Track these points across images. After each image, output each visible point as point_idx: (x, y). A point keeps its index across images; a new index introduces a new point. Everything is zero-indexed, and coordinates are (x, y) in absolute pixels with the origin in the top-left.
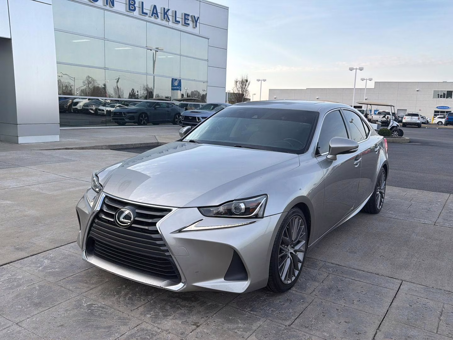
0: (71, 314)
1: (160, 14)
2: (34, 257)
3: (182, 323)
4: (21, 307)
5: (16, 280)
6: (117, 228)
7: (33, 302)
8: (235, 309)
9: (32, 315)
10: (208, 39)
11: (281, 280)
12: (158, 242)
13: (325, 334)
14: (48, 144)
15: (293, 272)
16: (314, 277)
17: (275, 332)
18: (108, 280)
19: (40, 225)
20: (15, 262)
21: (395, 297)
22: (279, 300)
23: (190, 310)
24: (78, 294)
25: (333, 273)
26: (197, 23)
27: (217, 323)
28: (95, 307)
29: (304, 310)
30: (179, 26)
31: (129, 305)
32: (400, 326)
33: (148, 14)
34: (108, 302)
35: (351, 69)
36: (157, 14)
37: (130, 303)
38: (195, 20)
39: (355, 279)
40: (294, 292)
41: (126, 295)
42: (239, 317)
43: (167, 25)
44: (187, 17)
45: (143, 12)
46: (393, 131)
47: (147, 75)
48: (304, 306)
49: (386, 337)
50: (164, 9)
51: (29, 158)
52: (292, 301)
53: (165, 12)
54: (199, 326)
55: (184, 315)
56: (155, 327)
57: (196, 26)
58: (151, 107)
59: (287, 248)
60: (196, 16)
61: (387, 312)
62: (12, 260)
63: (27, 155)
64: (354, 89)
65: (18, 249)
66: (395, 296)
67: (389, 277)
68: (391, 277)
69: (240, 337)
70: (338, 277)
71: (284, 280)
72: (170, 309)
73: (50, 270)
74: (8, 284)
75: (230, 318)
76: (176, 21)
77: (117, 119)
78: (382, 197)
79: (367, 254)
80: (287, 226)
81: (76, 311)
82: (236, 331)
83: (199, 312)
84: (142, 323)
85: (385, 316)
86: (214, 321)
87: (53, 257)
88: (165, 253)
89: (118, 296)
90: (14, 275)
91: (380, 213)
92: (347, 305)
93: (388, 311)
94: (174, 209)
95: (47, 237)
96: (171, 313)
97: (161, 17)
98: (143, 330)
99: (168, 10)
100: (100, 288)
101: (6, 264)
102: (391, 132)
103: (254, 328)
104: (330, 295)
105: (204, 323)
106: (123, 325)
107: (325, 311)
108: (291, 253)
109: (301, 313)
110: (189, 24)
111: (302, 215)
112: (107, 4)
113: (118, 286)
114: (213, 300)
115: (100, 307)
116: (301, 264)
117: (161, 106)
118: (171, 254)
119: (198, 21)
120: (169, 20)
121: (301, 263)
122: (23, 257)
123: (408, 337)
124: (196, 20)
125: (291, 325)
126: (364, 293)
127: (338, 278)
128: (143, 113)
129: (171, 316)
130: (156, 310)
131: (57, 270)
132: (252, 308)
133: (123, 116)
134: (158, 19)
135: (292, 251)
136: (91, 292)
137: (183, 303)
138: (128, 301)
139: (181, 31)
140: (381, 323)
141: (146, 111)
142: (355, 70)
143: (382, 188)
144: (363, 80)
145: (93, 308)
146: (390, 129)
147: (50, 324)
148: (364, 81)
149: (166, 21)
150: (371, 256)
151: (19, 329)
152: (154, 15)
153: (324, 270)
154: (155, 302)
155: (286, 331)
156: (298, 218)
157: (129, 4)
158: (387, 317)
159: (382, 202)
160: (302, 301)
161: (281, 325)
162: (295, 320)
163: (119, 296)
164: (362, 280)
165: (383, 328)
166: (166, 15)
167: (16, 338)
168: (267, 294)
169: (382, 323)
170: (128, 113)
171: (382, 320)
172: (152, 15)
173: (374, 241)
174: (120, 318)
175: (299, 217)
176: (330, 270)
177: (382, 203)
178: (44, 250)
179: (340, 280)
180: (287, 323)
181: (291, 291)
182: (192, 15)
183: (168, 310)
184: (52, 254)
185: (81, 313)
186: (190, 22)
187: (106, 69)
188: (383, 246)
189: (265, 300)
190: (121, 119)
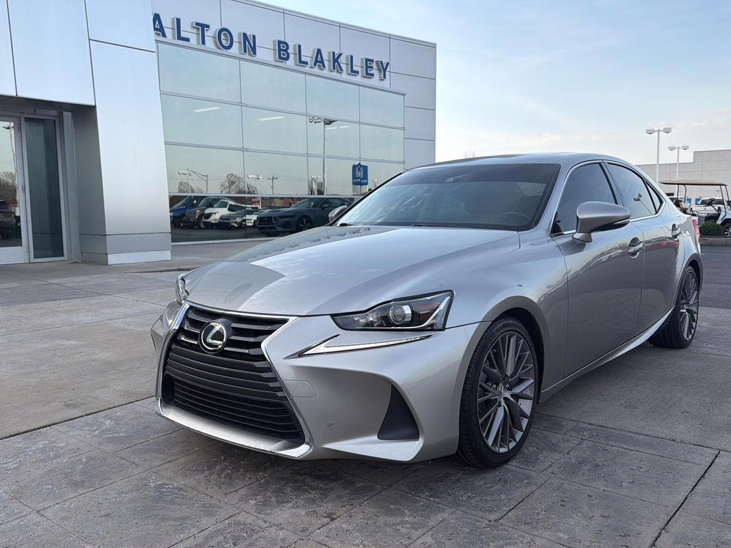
0: (126, 498)
1: (327, 62)
2: (91, 416)
3: (308, 514)
4: (51, 487)
5: (55, 449)
6: (201, 356)
7: (71, 481)
8: (402, 493)
9: (65, 499)
10: (404, 95)
11: (486, 445)
12: (265, 375)
13: (562, 535)
14: (153, 264)
15: (510, 431)
16: (553, 444)
17: (468, 530)
18: (198, 449)
19: (112, 372)
20: (62, 424)
21: (703, 477)
22: (482, 481)
23: (325, 494)
24: (145, 469)
25: (590, 439)
26: (386, 73)
27: (368, 514)
28: (169, 488)
29: (528, 496)
30: (358, 79)
31: (223, 486)
32: (707, 524)
33: (309, 63)
34: (191, 481)
35: (650, 132)
36: (322, 62)
37: (226, 482)
38: (383, 68)
39: (630, 448)
40: (513, 468)
41: (222, 470)
42: (408, 507)
43: (338, 77)
44: (370, 64)
45: (301, 61)
46: (726, 228)
47: (308, 156)
48: (528, 490)
49: (677, 542)
50: (334, 53)
51: (119, 283)
52: (507, 481)
53: (336, 57)
54: (336, 519)
55: (313, 501)
56: (259, 519)
57: (385, 77)
58: (316, 207)
59: (496, 389)
60: (385, 62)
61: (684, 501)
62: (56, 421)
63: (117, 279)
64: (658, 165)
65: (69, 406)
66: (704, 474)
67: (694, 445)
68: (699, 444)
69: (404, 537)
70: (598, 444)
71: (492, 445)
72: (291, 492)
73: (111, 435)
74: (41, 455)
75: (392, 507)
76: (352, 71)
77: (264, 228)
78: (692, 319)
79: (656, 410)
80: (493, 348)
81: (135, 494)
82: (398, 527)
83: (339, 497)
84: (238, 513)
85: (680, 507)
86: (363, 512)
87: (119, 416)
88: (277, 393)
89: (208, 472)
90: (54, 442)
91: (691, 348)
92: (609, 489)
93: (686, 499)
94: (291, 319)
95: (119, 388)
96: (291, 499)
97: (330, 68)
98: (239, 523)
99: (340, 55)
100: (182, 460)
101: (46, 426)
102: (723, 229)
103: (431, 523)
104: (580, 473)
105: (346, 515)
106: (207, 516)
107: (567, 497)
108: (506, 399)
109: (522, 501)
110: (373, 75)
111: (525, 332)
112: (245, 51)
113: (212, 458)
114: (367, 479)
115: (177, 488)
116: (527, 420)
117: (332, 204)
118: (287, 396)
119: (388, 69)
120: (342, 70)
121: (527, 418)
122: (73, 417)
123: (722, 542)
124: (385, 67)
125: (500, 519)
126: (643, 470)
127: (598, 446)
128: (304, 216)
129: (290, 502)
130: (268, 493)
131: (121, 434)
132: (435, 492)
133: (274, 222)
134: (325, 71)
135: (507, 395)
136: (167, 466)
137: (315, 484)
138: (224, 479)
139: (360, 85)
140: (671, 518)
141: (307, 214)
142: (657, 132)
143: (691, 302)
144: (672, 149)
145: (165, 490)
146: (721, 224)
147: (89, 513)
148: (674, 150)
149: (338, 72)
150: (665, 412)
151: (39, 519)
152: (318, 64)
153: (574, 434)
154: (268, 482)
155: (488, 529)
156: (515, 336)
157: (279, 50)
158: (683, 509)
159: (693, 328)
160: (525, 481)
161: (481, 519)
162: (507, 513)
163: (210, 473)
164: (643, 450)
165: (673, 527)
166: (336, 63)
167: (31, 532)
168: (464, 470)
169: (673, 519)
170: (282, 217)
171: (673, 513)
172: (315, 65)
173: (672, 389)
174: (204, 506)
175: (517, 335)
176: (585, 433)
177: (693, 331)
178: (109, 407)
179: (601, 449)
180: (493, 517)
181: (509, 467)
182: (377, 60)
183: (287, 493)
184: (119, 412)
185: (144, 496)
186: (375, 71)
187: (245, 150)
188: (690, 397)
189: (458, 480)
190: (270, 228)
